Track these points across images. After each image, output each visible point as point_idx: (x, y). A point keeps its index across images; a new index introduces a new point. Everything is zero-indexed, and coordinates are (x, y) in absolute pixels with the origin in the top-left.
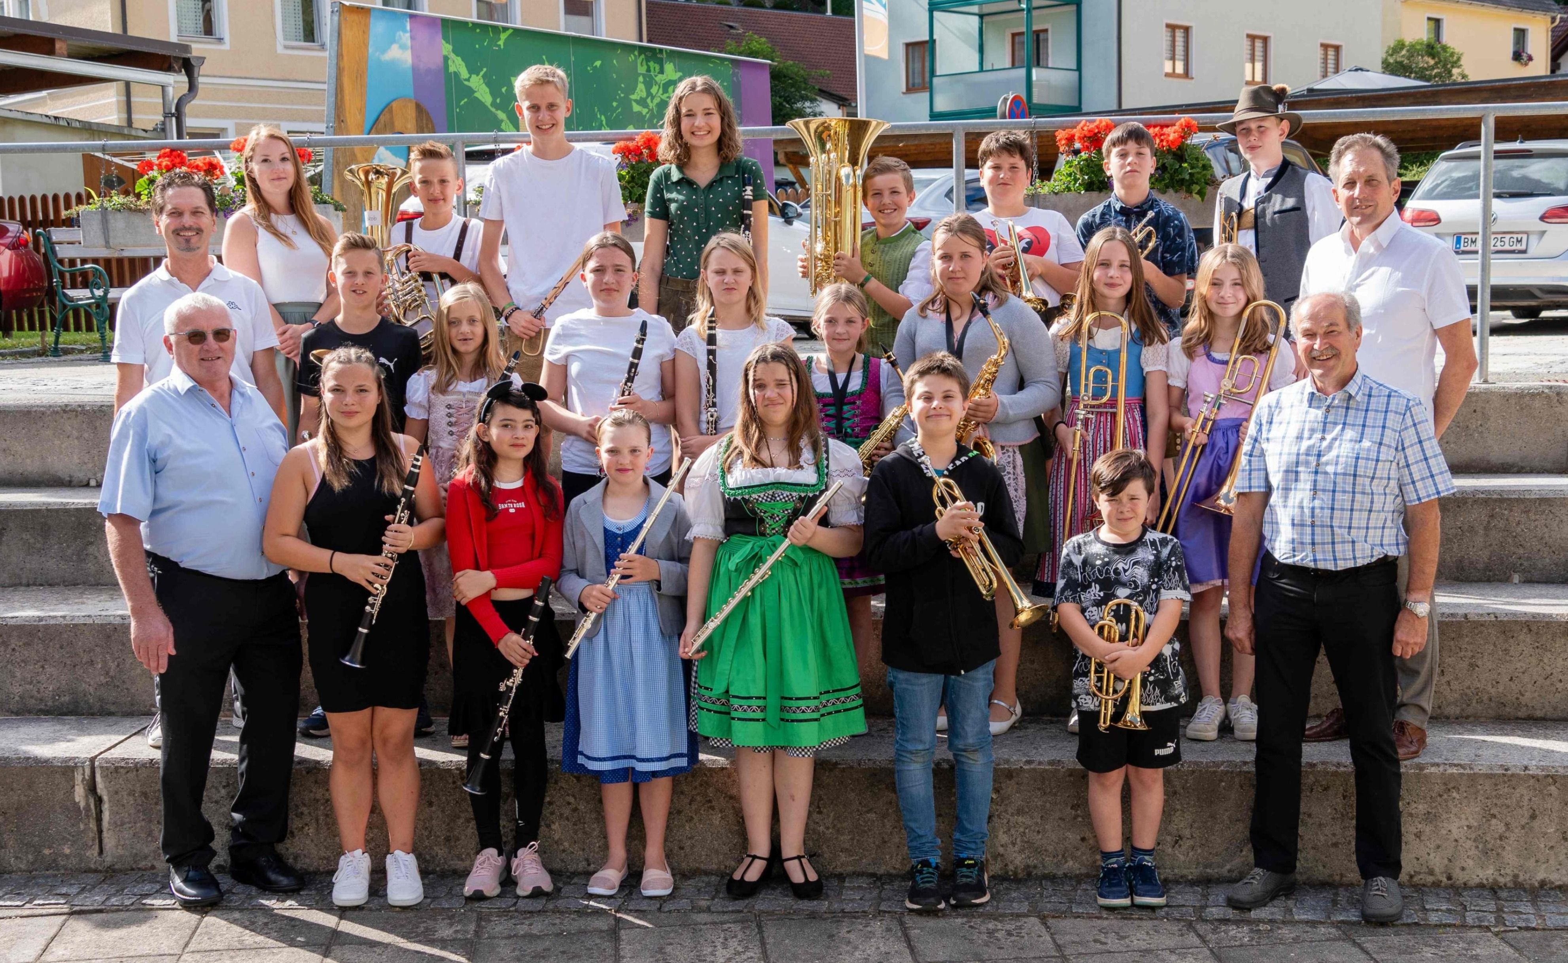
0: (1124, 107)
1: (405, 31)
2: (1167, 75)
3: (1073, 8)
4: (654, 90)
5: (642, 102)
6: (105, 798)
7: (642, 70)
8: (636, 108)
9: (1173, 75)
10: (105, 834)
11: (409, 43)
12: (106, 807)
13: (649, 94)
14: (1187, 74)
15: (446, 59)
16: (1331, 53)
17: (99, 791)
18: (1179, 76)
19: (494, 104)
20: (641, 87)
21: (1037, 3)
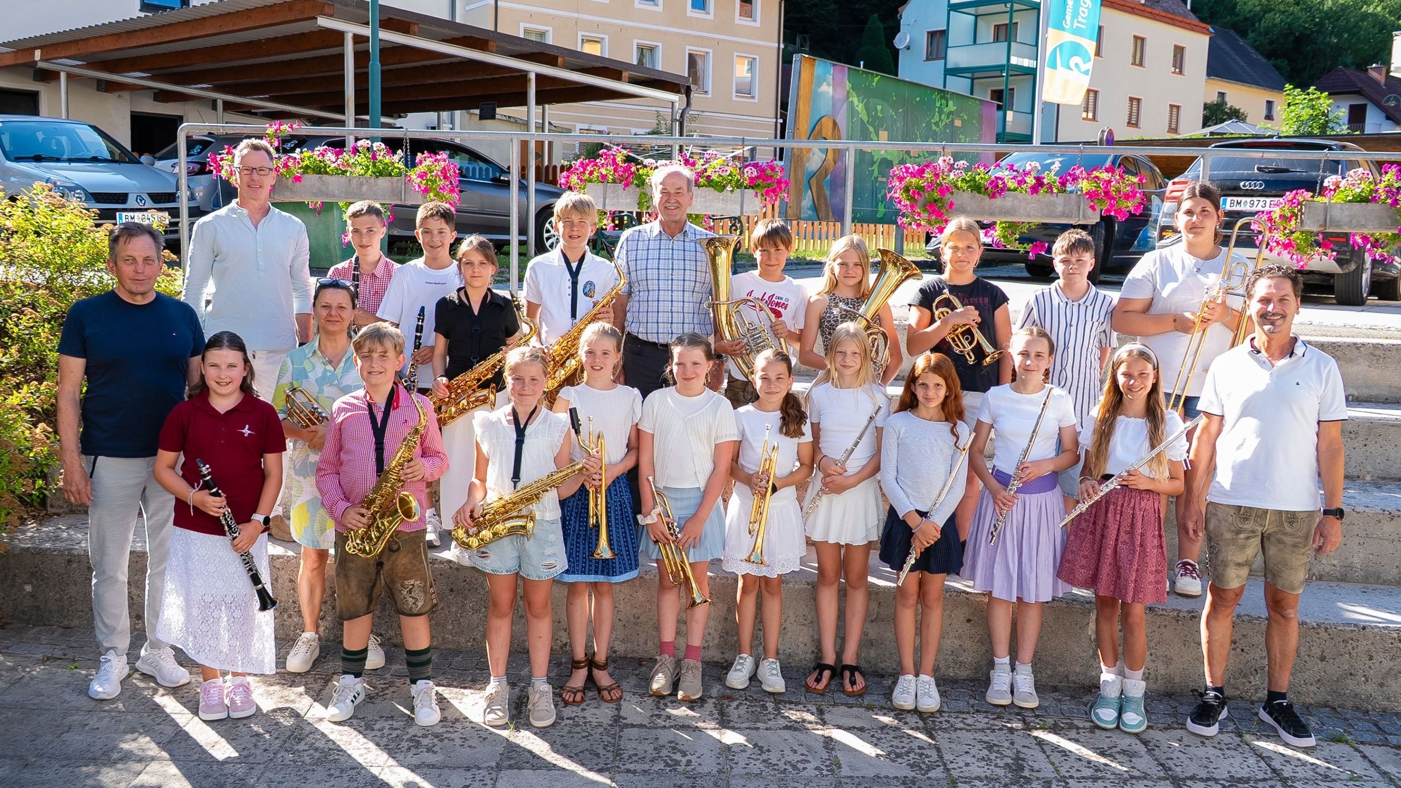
0: (1059, 141)
2: (1083, 119)
3: (1032, 77)
4: (943, 116)
5: (937, 124)
7: (938, 104)
8: (934, 127)
9: (1086, 119)
13: (940, 119)
14: (1094, 119)
15: (848, 92)
16: (1175, 110)
18: (1090, 120)
19: (868, 122)
20: (937, 114)
21: (1011, 73)
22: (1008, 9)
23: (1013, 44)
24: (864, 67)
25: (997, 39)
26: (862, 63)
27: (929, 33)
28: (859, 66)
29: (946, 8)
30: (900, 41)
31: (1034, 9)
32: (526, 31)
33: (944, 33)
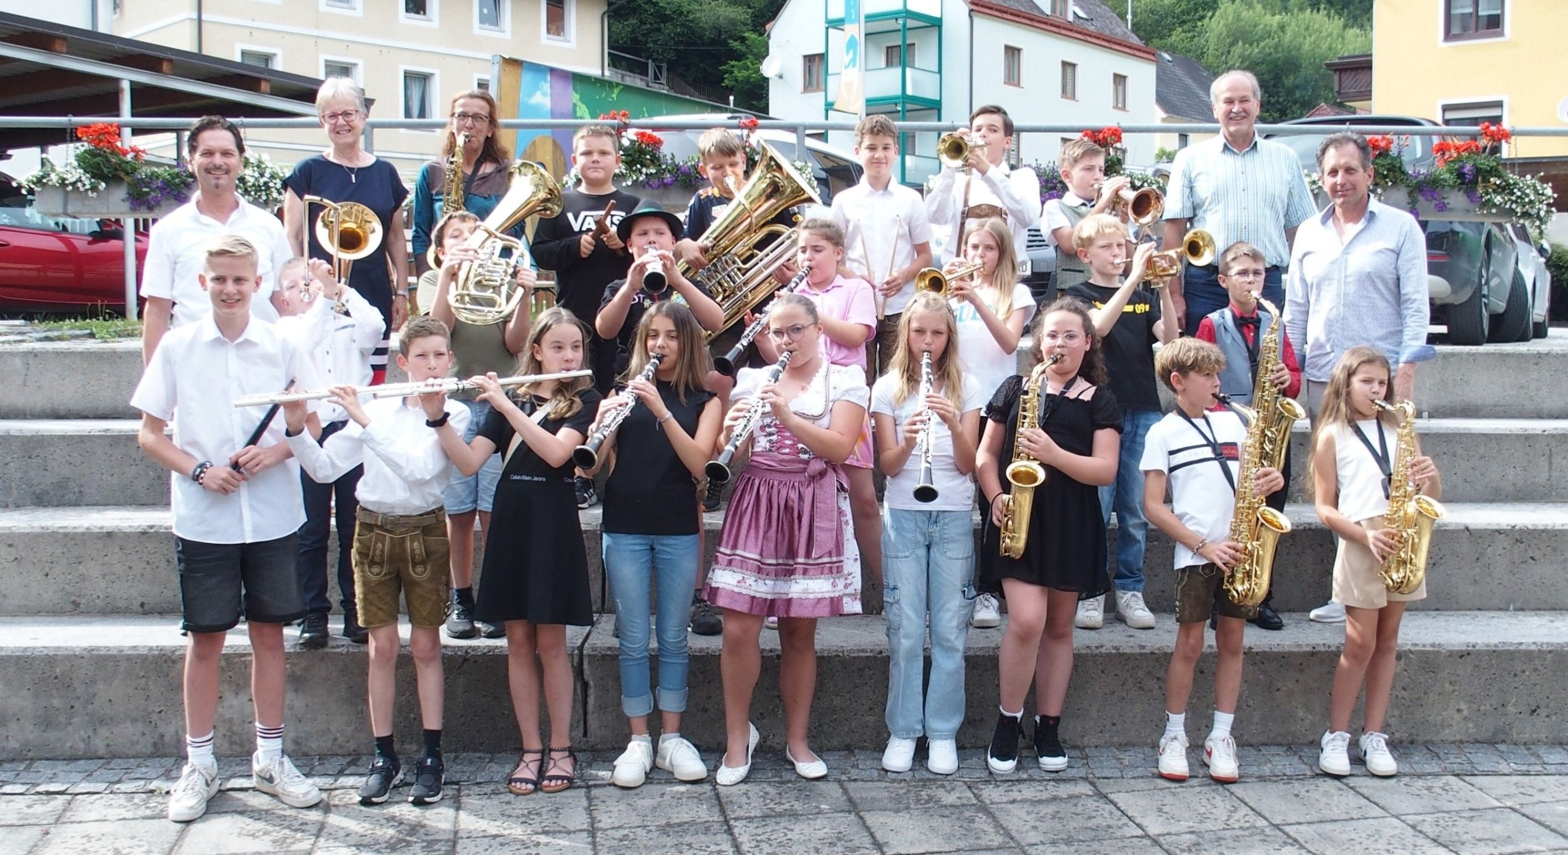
1: (546, 81)
6: (591, 683)
10: (590, 717)
11: (549, 91)
12: (591, 691)
15: (575, 105)
17: (586, 677)
21: (909, 107)
22: (900, 27)
23: (908, 70)
24: (735, 105)
25: (889, 63)
26: (732, 98)
27: (805, 57)
28: (729, 104)
29: (824, 25)
30: (769, 68)
31: (933, 26)
32: (244, 53)
33: (822, 57)
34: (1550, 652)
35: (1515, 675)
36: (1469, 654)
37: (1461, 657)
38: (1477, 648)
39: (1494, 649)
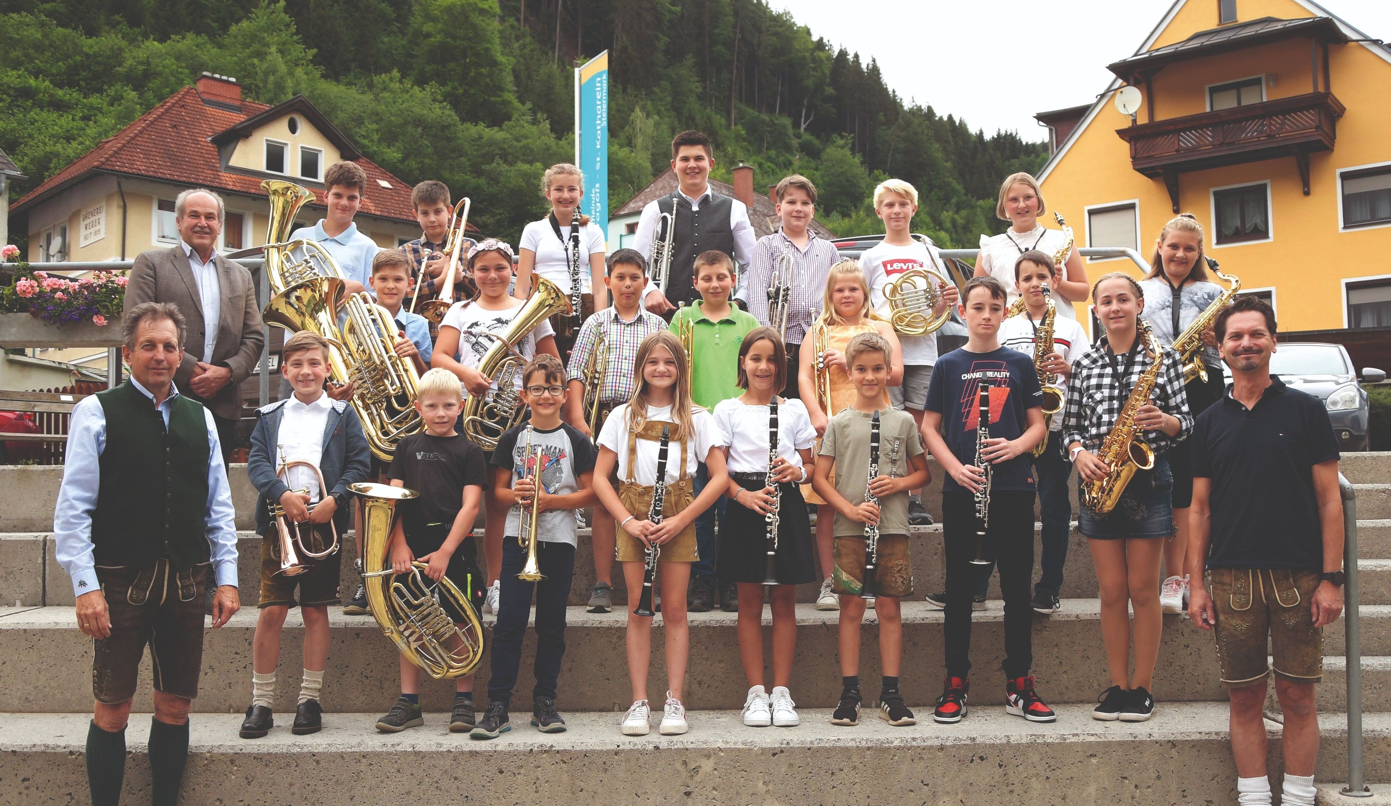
34: (869, 748)
35: (833, 774)
36: (782, 752)
37: (774, 755)
38: (791, 745)
39: (809, 746)
